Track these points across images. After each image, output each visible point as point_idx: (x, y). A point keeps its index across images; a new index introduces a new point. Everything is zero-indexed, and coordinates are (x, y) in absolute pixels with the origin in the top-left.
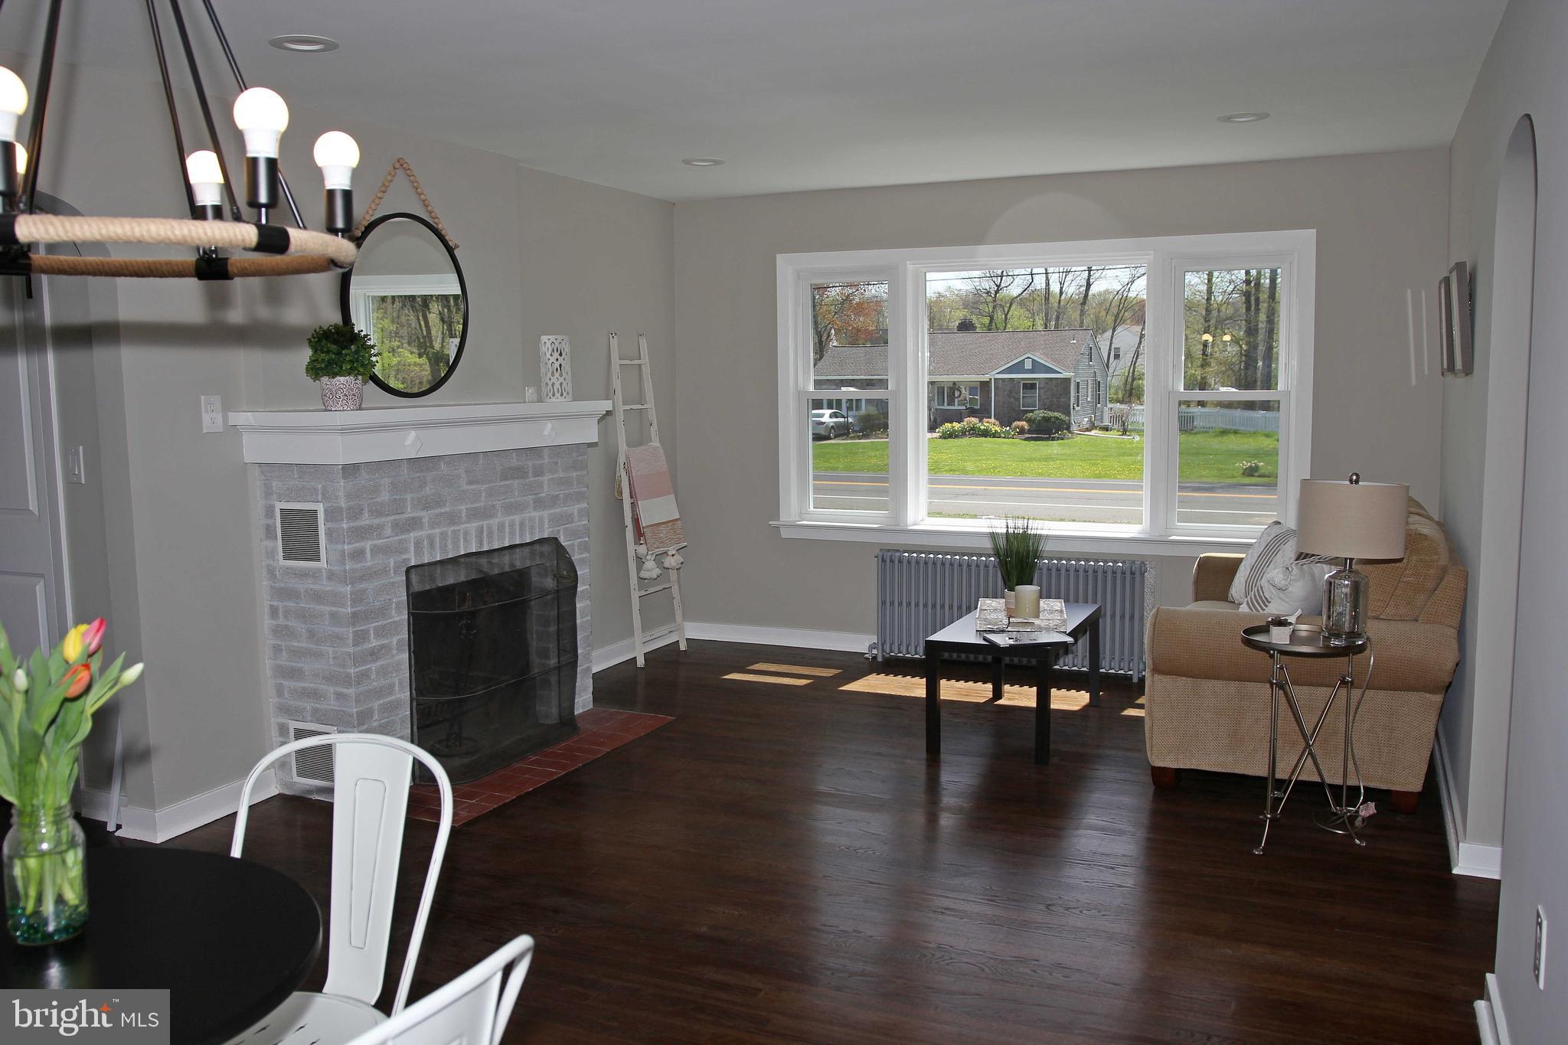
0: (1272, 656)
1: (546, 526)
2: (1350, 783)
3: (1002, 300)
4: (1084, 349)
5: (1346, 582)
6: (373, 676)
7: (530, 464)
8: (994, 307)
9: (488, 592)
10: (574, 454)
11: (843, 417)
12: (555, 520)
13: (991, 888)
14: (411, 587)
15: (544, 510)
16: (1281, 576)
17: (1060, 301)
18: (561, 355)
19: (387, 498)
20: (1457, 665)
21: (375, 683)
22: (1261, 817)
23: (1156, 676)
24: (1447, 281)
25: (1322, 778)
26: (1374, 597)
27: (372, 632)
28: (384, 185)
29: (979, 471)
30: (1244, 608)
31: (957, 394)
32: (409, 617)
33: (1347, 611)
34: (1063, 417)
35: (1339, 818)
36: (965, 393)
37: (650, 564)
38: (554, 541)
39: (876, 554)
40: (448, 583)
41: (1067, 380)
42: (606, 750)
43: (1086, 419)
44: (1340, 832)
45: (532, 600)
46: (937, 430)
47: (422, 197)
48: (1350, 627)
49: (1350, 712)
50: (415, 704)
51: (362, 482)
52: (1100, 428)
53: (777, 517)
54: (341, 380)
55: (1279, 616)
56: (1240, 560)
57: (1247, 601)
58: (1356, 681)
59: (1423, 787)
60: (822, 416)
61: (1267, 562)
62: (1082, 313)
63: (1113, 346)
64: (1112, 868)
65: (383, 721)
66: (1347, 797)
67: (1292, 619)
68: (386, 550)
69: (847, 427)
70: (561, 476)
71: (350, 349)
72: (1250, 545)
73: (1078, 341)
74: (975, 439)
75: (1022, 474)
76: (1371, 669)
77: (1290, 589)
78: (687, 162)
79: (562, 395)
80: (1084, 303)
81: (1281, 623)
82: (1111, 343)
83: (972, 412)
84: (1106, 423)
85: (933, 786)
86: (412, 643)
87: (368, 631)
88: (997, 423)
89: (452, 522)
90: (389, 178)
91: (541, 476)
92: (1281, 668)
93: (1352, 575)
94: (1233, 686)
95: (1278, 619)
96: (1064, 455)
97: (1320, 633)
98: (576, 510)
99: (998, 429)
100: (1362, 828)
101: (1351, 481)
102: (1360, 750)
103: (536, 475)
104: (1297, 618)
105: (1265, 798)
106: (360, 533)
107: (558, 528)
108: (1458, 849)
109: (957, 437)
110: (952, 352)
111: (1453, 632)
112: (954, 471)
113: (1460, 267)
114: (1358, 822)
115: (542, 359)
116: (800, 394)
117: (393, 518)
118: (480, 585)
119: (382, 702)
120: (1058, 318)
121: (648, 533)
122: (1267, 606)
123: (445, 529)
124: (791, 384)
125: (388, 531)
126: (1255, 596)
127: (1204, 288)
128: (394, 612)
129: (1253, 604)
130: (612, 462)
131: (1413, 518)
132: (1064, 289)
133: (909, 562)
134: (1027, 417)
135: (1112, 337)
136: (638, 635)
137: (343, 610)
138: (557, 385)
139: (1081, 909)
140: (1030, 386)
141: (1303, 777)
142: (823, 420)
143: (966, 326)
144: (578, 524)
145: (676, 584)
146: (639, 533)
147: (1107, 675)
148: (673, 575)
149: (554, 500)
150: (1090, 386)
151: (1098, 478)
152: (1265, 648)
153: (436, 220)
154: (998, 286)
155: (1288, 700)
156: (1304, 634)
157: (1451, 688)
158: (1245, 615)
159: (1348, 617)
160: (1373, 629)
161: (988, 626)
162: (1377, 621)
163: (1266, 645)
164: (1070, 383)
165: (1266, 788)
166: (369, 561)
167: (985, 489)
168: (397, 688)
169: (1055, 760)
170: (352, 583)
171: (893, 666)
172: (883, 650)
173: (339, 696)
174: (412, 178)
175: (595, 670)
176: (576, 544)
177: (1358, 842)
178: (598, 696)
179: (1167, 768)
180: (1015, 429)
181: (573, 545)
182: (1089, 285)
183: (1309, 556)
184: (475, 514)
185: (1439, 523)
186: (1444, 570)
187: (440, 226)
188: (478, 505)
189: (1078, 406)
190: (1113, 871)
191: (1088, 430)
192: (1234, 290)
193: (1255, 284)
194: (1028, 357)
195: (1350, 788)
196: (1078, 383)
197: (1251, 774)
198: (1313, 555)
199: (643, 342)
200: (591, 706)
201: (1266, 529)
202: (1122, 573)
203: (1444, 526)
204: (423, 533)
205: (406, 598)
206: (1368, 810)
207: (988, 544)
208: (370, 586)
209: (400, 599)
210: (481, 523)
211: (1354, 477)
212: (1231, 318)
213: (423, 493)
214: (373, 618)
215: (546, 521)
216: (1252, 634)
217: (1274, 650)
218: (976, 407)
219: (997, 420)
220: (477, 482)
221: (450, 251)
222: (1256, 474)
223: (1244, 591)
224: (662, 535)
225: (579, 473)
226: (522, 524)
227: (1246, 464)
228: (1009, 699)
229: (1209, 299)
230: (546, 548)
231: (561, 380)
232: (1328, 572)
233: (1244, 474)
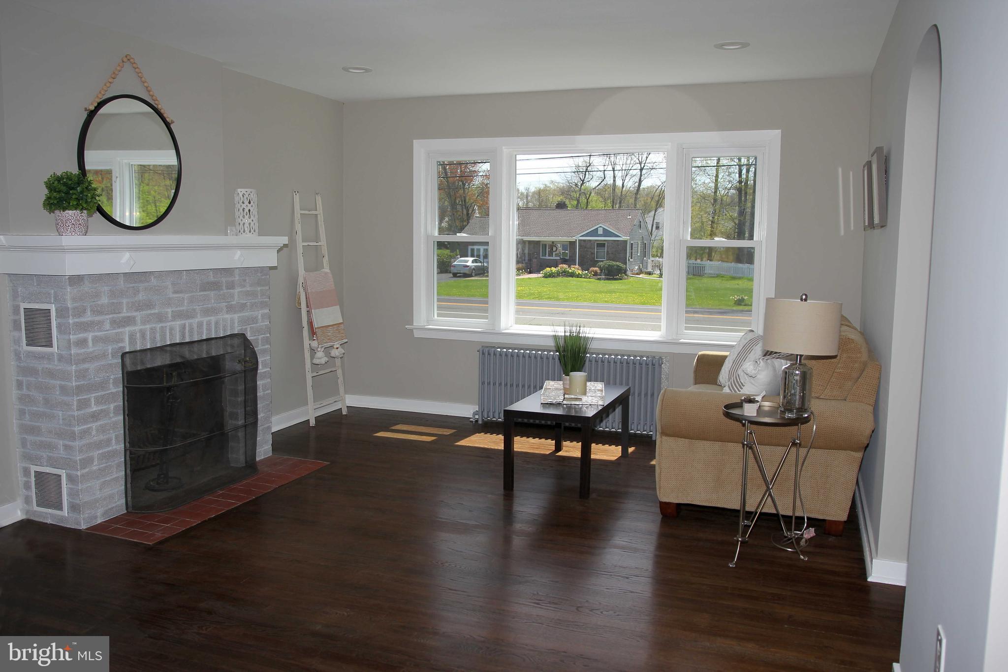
0: (744, 425)
1: (236, 325)
2: (797, 514)
3: (585, 190)
4: (636, 222)
5: (797, 372)
6: (94, 433)
7: (224, 280)
8: (580, 195)
9: (185, 372)
10: (259, 274)
11: (481, 262)
12: (243, 321)
13: (538, 593)
14: (125, 368)
15: (234, 314)
16: (752, 367)
17: (622, 191)
18: (250, 203)
19: (106, 301)
20: (873, 432)
21: (95, 438)
22: (735, 538)
23: (663, 437)
24: (869, 165)
25: (777, 510)
26: (816, 384)
27: (93, 400)
28: (114, 73)
29: (567, 299)
30: (726, 390)
31: (554, 249)
32: (123, 390)
33: (798, 393)
34: (621, 265)
35: (789, 540)
36: (560, 248)
37: (320, 354)
38: (242, 336)
39: (478, 349)
40: (156, 365)
41: (626, 242)
42: (275, 486)
43: (637, 267)
44: (790, 550)
45: (225, 377)
46: (541, 272)
47: (146, 84)
48: (799, 404)
49: (799, 466)
50: (128, 453)
51: (86, 289)
52: (646, 273)
53: (411, 322)
54: (70, 213)
55: (749, 396)
56: (725, 357)
57: (729, 385)
58: (803, 443)
59: (848, 518)
60: (467, 261)
61: (744, 358)
62: (636, 199)
63: (655, 221)
64: (627, 578)
65: (102, 466)
66: (795, 523)
67: (759, 398)
68: (105, 340)
69: (484, 269)
70: (248, 289)
71: (77, 190)
72: (732, 346)
73: (633, 217)
74: (565, 278)
75: (595, 301)
76: (814, 433)
77: (758, 376)
78: (346, 69)
79: (250, 232)
80: (637, 193)
81: (751, 401)
82: (654, 219)
83: (564, 261)
84: (650, 269)
85: (508, 515)
86: (126, 409)
87: (89, 399)
88: (580, 268)
89: (161, 321)
90: (118, 68)
91: (233, 289)
92: (751, 433)
93: (801, 367)
94: (718, 445)
95: (749, 398)
96: (622, 289)
97: (778, 408)
98: (260, 315)
99: (580, 272)
100: (805, 547)
101: (802, 300)
102: (805, 490)
103: (228, 288)
104: (763, 397)
105: (738, 524)
106: (85, 327)
107: (246, 327)
108: (872, 563)
109: (554, 276)
110: (552, 222)
111: (871, 409)
112: (551, 298)
113: (878, 151)
114: (803, 543)
115: (236, 206)
116: (428, 237)
117: (111, 316)
118: (181, 367)
119: (101, 452)
120: (620, 202)
121: (319, 332)
122: (742, 388)
123: (154, 325)
124: (422, 230)
125: (107, 326)
126: (734, 381)
127: (713, 185)
128: (111, 385)
129: (732, 385)
130: (293, 281)
131: (844, 328)
132: (625, 184)
133: (500, 355)
134: (599, 265)
135: (654, 215)
136: (311, 405)
137: (70, 384)
138: (247, 225)
139: (601, 610)
140: (601, 245)
141: (765, 510)
142: (468, 264)
143: (561, 206)
144: (261, 324)
145: (340, 368)
146: (313, 332)
147: (635, 435)
148: (338, 362)
149: (243, 307)
150: (639, 246)
151: (643, 304)
152: (738, 419)
153: (157, 102)
154: (583, 181)
155: (755, 458)
156: (767, 409)
157: (868, 449)
158: (727, 394)
159: (798, 397)
160: (816, 406)
161: (550, 400)
162: (817, 400)
163: (740, 417)
164: (627, 243)
165: (738, 517)
166: (91, 348)
167: (570, 311)
168: (114, 441)
169: (593, 496)
170: (76, 364)
171: (488, 427)
172: (483, 416)
173: (66, 447)
174: (137, 70)
175: (274, 429)
176: (260, 338)
177: (802, 557)
178: (275, 447)
179: (670, 503)
180: (591, 272)
181: (257, 339)
182: (640, 181)
183: (773, 353)
184: (177, 315)
185: (860, 332)
186: (865, 365)
187: (160, 107)
188: (181, 309)
189: (631, 258)
190: (626, 580)
191: (637, 274)
192: (731, 187)
193: (745, 184)
194: (601, 227)
195: (797, 518)
196: (632, 244)
197: (729, 507)
198: (776, 353)
199: (319, 200)
200: (270, 454)
201: (743, 335)
202: (646, 364)
203: (864, 334)
204: (137, 328)
205: (121, 375)
206: (810, 533)
207: (551, 343)
208: (92, 366)
209: (116, 376)
210: (183, 322)
211: (804, 297)
212: (729, 205)
213: (136, 299)
214: (93, 390)
215: (236, 321)
216: (731, 410)
217: (745, 420)
218: (567, 258)
219: (580, 266)
220: (181, 292)
221: (168, 125)
222: (743, 304)
223: (728, 378)
224: (329, 334)
225: (262, 288)
226: (217, 323)
227: (737, 298)
228: (566, 451)
229: (715, 192)
230: (236, 341)
231: (250, 221)
232: (785, 365)
233: (735, 304)
